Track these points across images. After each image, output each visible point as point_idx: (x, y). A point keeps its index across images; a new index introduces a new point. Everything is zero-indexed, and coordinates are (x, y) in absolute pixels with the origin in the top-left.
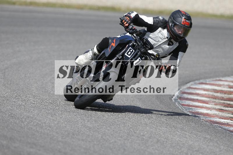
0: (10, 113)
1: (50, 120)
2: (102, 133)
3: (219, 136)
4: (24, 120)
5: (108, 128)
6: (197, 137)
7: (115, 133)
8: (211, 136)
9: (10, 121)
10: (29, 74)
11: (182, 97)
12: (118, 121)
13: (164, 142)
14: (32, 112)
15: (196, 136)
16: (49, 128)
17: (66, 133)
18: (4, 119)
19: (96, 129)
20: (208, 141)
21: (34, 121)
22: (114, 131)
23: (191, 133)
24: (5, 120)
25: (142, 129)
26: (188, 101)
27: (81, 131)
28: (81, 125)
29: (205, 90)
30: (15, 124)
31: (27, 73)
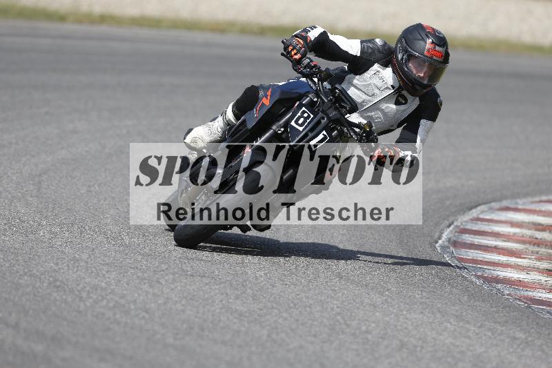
0: (51, 279)
1: (147, 295)
2: (270, 325)
3: (547, 333)
4: (84, 295)
5: (285, 315)
6: (496, 335)
7: (301, 327)
8: (527, 334)
9: (52, 298)
10: (99, 186)
11: (460, 240)
12: (307, 298)
13: (416, 347)
14: (104, 275)
15: (493, 335)
16: (144, 314)
17: (185, 326)
18: (39, 292)
19: (256, 316)
20: (521, 347)
21: (108, 297)
22: (297, 320)
23: (481, 326)
24: (40, 295)
25: (365, 318)
26: (472, 251)
27: (220, 321)
28: (221, 306)
29: (513, 224)
30: (63, 305)
31: (92, 183)
